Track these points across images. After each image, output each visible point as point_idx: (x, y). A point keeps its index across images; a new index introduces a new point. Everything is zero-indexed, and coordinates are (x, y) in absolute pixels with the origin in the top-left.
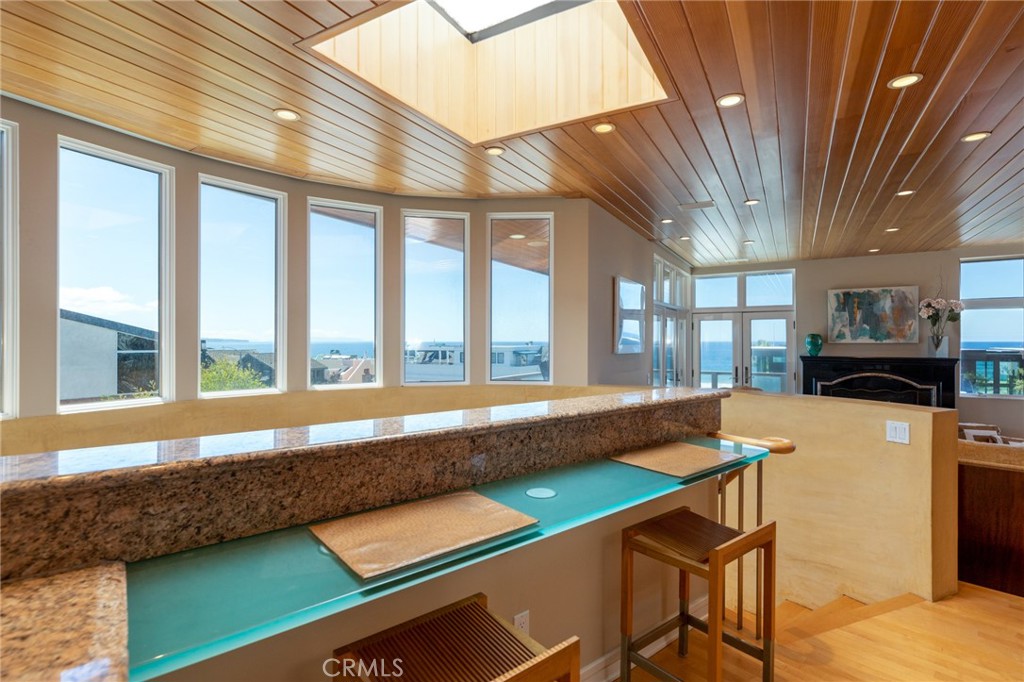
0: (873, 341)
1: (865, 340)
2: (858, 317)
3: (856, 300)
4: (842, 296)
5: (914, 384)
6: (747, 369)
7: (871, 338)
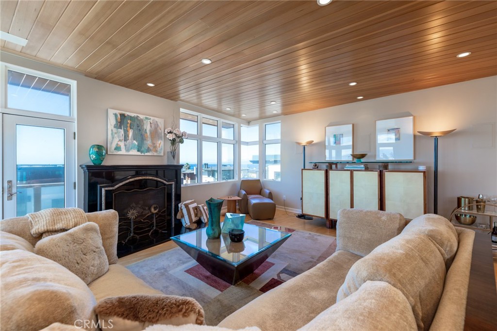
0: (139, 153)
1: (134, 152)
2: (130, 134)
3: (129, 121)
4: (119, 116)
7: (138, 151)
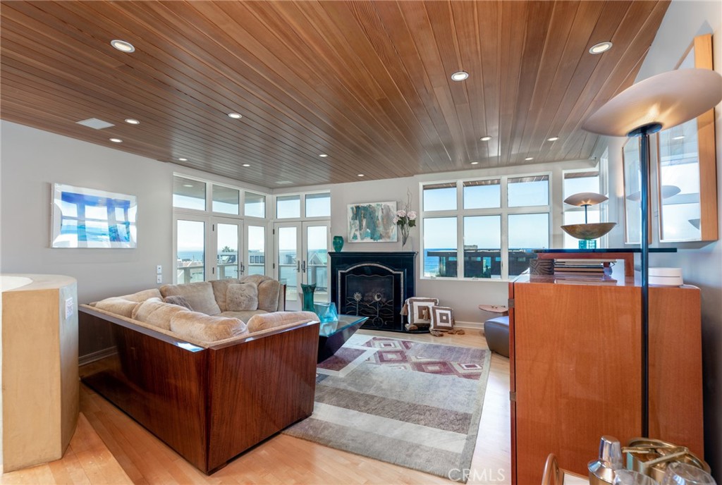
0: (372, 241)
1: (368, 240)
2: (364, 223)
3: (363, 212)
4: (355, 209)
5: (391, 271)
6: (304, 262)
7: (371, 238)
